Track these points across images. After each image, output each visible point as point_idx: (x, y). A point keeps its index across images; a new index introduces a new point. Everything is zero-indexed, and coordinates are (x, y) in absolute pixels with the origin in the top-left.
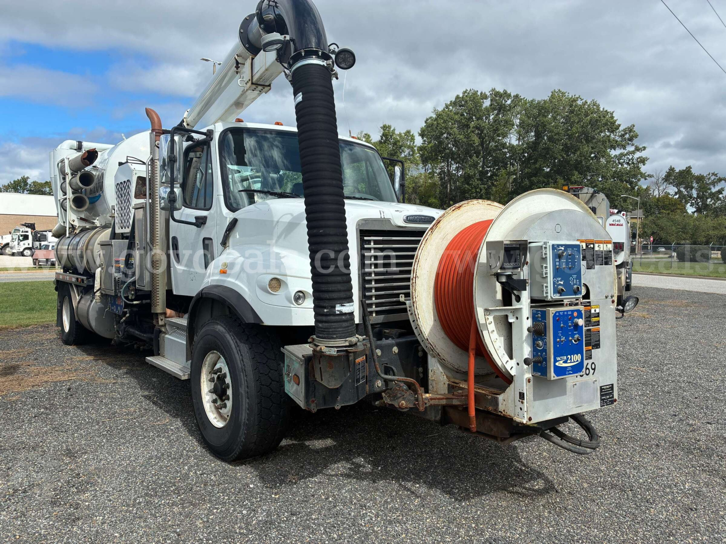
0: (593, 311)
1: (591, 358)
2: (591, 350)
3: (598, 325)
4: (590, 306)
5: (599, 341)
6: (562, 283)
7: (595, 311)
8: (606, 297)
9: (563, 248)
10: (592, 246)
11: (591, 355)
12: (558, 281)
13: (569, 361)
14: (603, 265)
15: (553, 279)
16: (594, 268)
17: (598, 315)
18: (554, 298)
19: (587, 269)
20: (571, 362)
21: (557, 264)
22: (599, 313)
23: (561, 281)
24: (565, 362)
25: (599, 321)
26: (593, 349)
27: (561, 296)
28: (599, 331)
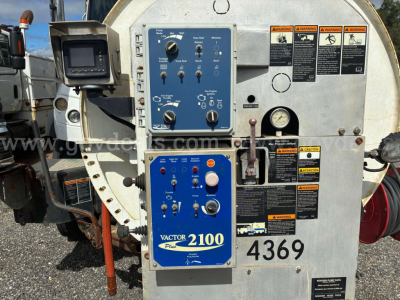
0: (303, 156)
1: (294, 233)
2: (294, 220)
3: (318, 180)
4: (297, 146)
5: (316, 206)
6: (176, 105)
7: (309, 155)
8: (341, 133)
9: (180, 37)
10: (311, 37)
11: (294, 228)
12: (164, 101)
13: (191, 244)
14: (338, 73)
15: (152, 95)
16: (314, 80)
17: (317, 163)
18: (154, 131)
19: (294, 81)
20: (197, 246)
21: (164, 67)
22: (318, 161)
23: (173, 101)
24: (185, 244)
25: (318, 174)
26: (299, 218)
27: (172, 128)
28: (317, 191)
